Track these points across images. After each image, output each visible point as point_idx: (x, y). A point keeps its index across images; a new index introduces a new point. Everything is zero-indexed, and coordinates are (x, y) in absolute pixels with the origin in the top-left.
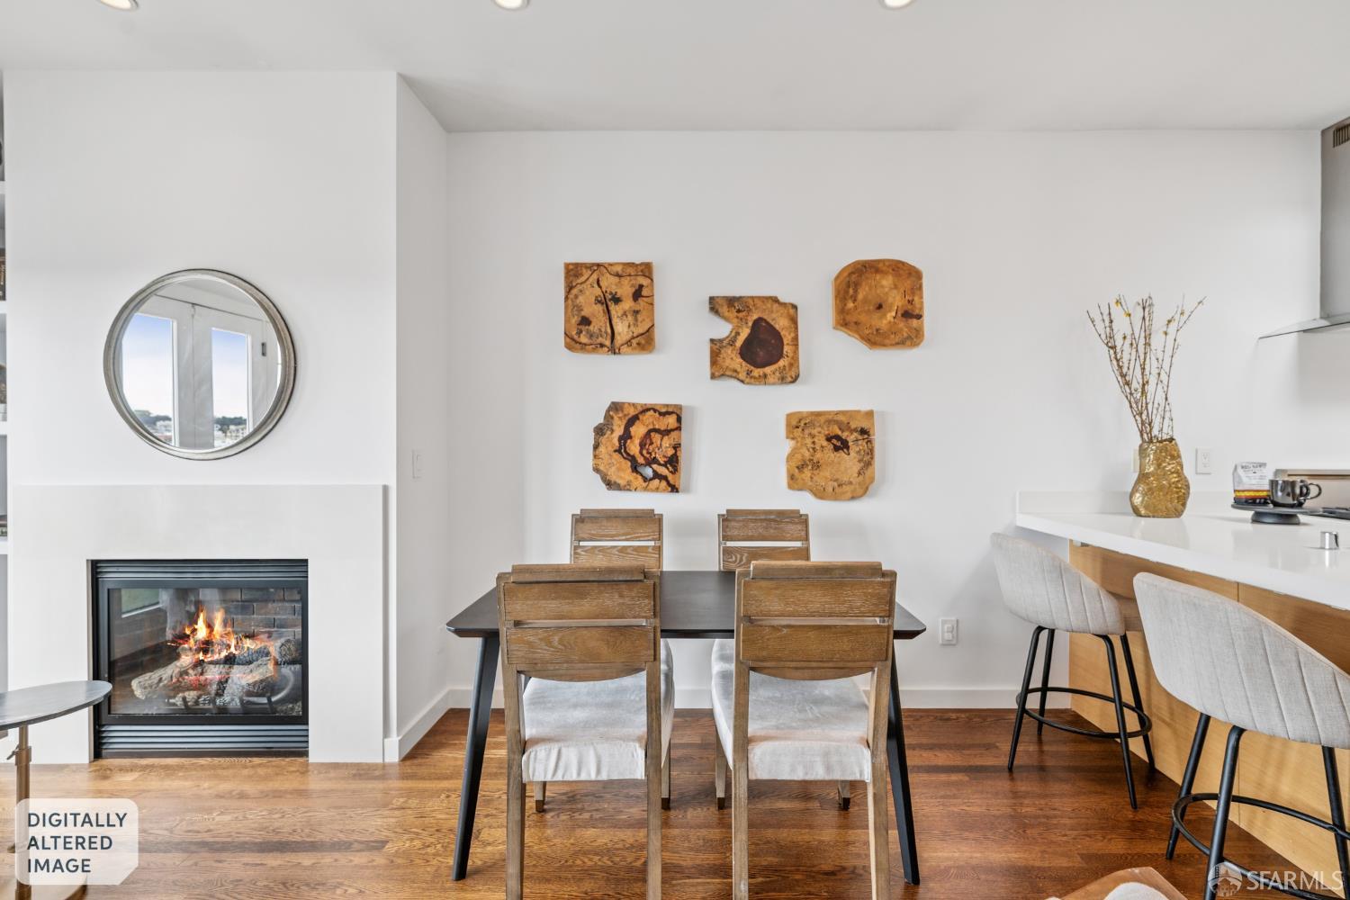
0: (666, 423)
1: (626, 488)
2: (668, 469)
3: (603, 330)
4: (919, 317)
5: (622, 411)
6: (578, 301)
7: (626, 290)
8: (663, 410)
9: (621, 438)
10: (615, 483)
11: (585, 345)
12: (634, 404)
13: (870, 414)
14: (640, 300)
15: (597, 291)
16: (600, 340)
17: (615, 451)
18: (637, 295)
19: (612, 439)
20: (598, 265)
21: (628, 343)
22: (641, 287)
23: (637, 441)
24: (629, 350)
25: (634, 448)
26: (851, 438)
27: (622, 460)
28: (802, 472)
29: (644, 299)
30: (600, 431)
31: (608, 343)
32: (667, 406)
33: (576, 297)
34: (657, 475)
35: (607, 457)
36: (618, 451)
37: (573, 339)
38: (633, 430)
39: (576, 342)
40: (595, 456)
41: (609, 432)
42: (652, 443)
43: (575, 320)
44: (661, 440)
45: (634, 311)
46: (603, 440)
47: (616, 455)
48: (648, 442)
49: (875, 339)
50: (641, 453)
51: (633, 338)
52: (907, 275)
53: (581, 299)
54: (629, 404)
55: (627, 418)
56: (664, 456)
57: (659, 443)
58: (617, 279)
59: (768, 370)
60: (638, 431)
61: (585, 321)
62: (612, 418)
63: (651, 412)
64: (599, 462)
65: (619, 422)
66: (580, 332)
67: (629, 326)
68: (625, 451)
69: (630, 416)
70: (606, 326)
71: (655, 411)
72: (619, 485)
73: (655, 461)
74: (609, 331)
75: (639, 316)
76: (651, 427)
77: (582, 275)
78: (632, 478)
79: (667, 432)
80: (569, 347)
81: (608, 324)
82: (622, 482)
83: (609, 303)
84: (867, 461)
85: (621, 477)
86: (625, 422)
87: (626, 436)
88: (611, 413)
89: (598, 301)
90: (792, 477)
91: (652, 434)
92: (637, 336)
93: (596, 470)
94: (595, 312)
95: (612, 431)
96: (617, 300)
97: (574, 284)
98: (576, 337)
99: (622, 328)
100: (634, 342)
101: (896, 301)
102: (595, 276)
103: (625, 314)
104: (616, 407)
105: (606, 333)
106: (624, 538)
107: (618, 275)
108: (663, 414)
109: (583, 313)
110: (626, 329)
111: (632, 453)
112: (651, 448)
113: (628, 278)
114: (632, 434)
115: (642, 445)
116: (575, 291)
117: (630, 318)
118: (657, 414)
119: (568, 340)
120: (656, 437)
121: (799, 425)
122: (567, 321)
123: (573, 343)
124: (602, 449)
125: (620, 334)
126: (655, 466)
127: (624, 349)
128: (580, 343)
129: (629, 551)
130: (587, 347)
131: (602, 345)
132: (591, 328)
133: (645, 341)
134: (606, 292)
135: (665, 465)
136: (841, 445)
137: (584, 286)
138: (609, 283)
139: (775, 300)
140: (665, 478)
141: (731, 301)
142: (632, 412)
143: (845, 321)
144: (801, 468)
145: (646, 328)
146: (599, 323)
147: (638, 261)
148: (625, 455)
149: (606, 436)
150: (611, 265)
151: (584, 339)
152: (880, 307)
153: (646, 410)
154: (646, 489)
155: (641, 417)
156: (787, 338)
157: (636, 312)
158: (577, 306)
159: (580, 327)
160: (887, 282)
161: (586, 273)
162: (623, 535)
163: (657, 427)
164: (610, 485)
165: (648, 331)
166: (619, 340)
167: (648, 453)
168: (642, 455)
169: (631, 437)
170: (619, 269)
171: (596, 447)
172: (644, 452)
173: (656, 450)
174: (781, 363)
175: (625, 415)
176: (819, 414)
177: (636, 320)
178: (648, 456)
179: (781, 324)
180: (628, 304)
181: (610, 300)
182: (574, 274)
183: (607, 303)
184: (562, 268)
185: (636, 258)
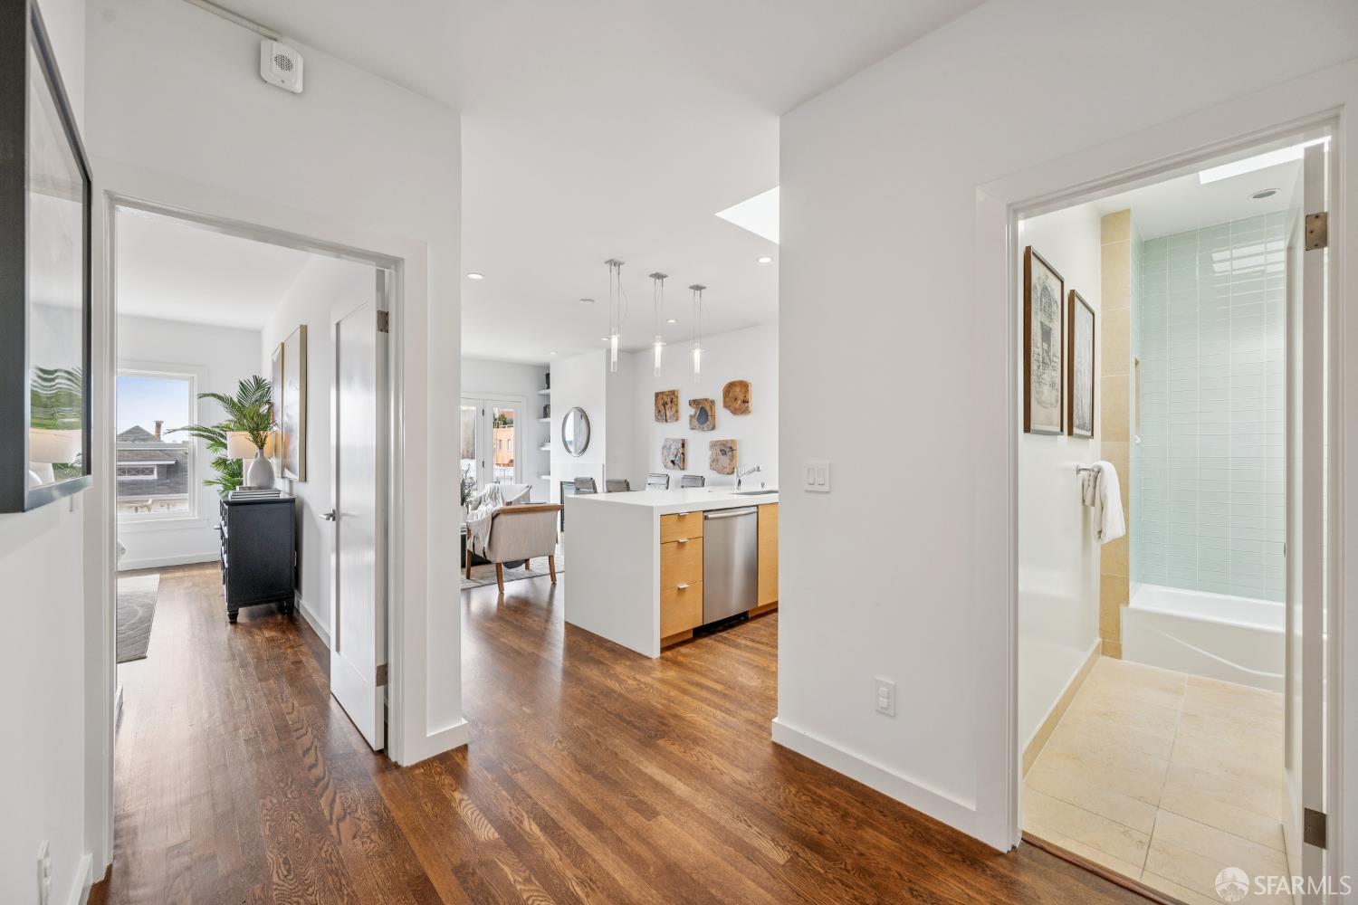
1: (670, 468)
2: (680, 462)
3: (664, 414)
4: (748, 402)
6: (658, 405)
7: (669, 401)
9: (668, 451)
12: (671, 440)
13: (733, 441)
14: (673, 403)
15: (662, 401)
16: (663, 417)
17: (667, 455)
18: (671, 402)
20: (663, 392)
21: (671, 418)
22: (673, 398)
24: (672, 421)
26: (727, 450)
28: (714, 464)
29: (675, 402)
30: (663, 450)
31: (665, 418)
32: (681, 439)
33: (658, 403)
45: (671, 407)
46: (664, 452)
49: (735, 412)
52: (744, 386)
58: (667, 397)
59: (705, 426)
67: (670, 412)
72: (668, 467)
75: (672, 409)
78: (671, 465)
81: (665, 412)
84: (733, 458)
88: (666, 443)
89: (662, 404)
90: (711, 465)
94: (662, 408)
95: (666, 450)
96: (667, 404)
97: (657, 399)
98: (658, 417)
99: (668, 413)
100: (673, 417)
101: (741, 397)
102: (662, 396)
103: (669, 408)
107: (667, 395)
108: (680, 443)
109: (659, 409)
113: (670, 396)
116: (657, 401)
117: (670, 410)
119: (656, 418)
121: (713, 445)
122: (656, 412)
123: (657, 420)
124: (664, 455)
127: (670, 420)
128: (659, 419)
130: (661, 420)
131: (663, 419)
132: (661, 413)
133: (675, 417)
134: (664, 401)
135: (679, 460)
136: (723, 452)
137: (659, 399)
138: (665, 398)
139: (706, 400)
140: (679, 465)
141: (694, 401)
142: (671, 442)
143: (726, 406)
144: (713, 461)
145: (675, 412)
146: (663, 412)
150: (665, 392)
151: (660, 417)
152: (736, 399)
153: (674, 441)
156: (709, 414)
158: (658, 407)
159: (658, 414)
160: (738, 389)
161: (660, 395)
165: (676, 414)
166: (668, 416)
170: (668, 393)
174: (708, 422)
176: (717, 441)
179: (708, 408)
180: (670, 405)
182: (657, 395)
183: (665, 404)
184: (654, 394)
185: (672, 389)
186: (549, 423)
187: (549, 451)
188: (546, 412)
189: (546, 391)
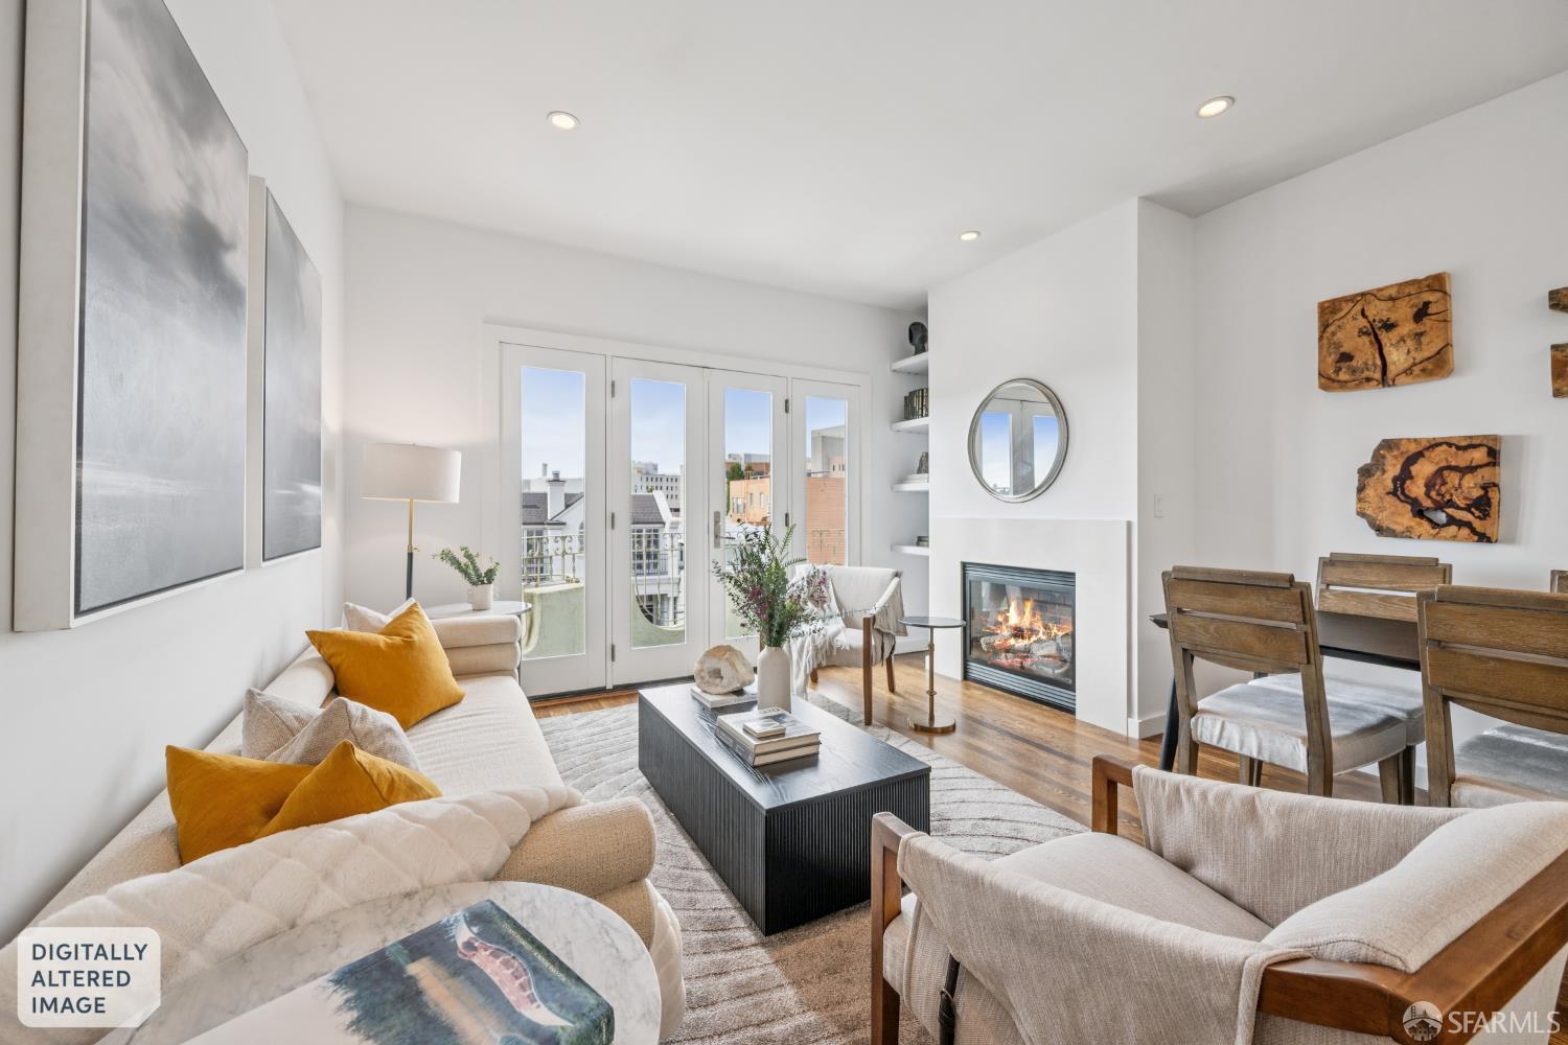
0: (1470, 459)
1: (1407, 534)
2: (1473, 514)
3: (1370, 363)
5: (1399, 449)
6: (1335, 338)
7: (1403, 313)
8: (1464, 443)
9: (1395, 480)
10: (1388, 528)
11: (1346, 382)
12: (1415, 440)
14: (1426, 320)
15: (1362, 322)
16: (1366, 374)
17: (1388, 493)
18: (1421, 314)
19: (1384, 480)
20: (1363, 295)
21: (1408, 371)
22: (1427, 304)
23: (1421, 482)
24: (1409, 379)
25: (1417, 489)
27: (1398, 502)
29: (1434, 317)
30: (1365, 472)
31: (1378, 375)
32: (1471, 437)
33: (1333, 334)
34: (1452, 521)
35: (1377, 499)
36: (1394, 493)
37: (1329, 379)
38: (1414, 469)
39: (1334, 381)
40: (1360, 500)
41: (1379, 473)
42: (1444, 483)
43: (1331, 359)
44: (1461, 479)
45: (1416, 334)
46: (1371, 481)
47: (1391, 499)
48: (1439, 481)
50: (1427, 495)
51: (1415, 364)
53: (1340, 335)
54: (1409, 440)
55: (1405, 456)
56: (1465, 498)
57: (1457, 482)
58: (1390, 304)
60: (1423, 470)
61: (1346, 357)
62: (1384, 457)
63: (1444, 447)
64: (1366, 505)
65: (1394, 461)
66: (1338, 370)
67: (1409, 352)
68: (1403, 493)
69: (1410, 454)
70: (1374, 358)
71: (1450, 445)
72: (1394, 531)
73: (1450, 504)
74: (1379, 362)
75: (1423, 339)
76: (1444, 464)
77: (1340, 310)
78: (1413, 524)
79: (1471, 469)
80: (1323, 387)
81: (1377, 355)
82: (1399, 529)
83: (1378, 332)
85: (1397, 523)
86: (1401, 460)
87: (1405, 475)
88: (1382, 452)
89: (1362, 333)
91: (1446, 473)
92: (1421, 362)
93: (1361, 514)
94: (1359, 345)
95: (1384, 472)
96: (1392, 326)
97: (1331, 321)
98: (1333, 376)
99: (1397, 357)
100: (1416, 370)
102: (1358, 307)
103: (1402, 340)
104: (1388, 445)
105: (1375, 365)
106: (1387, 586)
107: (1392, 299)
108: (1465, 448)
109: (1342, 350)
110: (1403, 357)
111: (1412, 496)
112: (1443, 489)
113: (1407, 299)
114: (1414, 473)
115: (1429, 486)
116: (1331, 329)
117: (1410, 343)
118: (1453, 449)
119: (1323, 380)
120: (1453, 478)
122: (1322, 361)
123: (1330, 383)
124: (1370, 492)
125: (1394, 363)
126: (1450, 511)
127: (1402, 378)
128: (1339, 381)
129: (1395, 601)
130: (1349, 384)
131: (1368, 380)
132: (1354, 363)
133: (1437, 365)
134: (1374, 321)
135: (1468, 509)
137: (1345, 320)
138: (1378, 311)
140: (1468, 525)
142: (1413, 448)
145: (1435, 349)
146: (1364, 355)
147: (1421, 276)
148: (1402, 498)
149: (1375, 477)
150: (1381, 290)
151: (1343, 376)
153: (1435, 445)
154: (1434, 537)
155: (1426, 453)
157: (1419, 335)
158: (1334, 343)
159: (1338, 365)
161: (1346, 307)
162: (1386, 583)
163: (1453, 464)
164: (1380, 530)
165: (1438, 353)
166: (1392, 370)
167: (1438, 494)
168: (1429, 497)
169: (1411, 478)
170: (1393, 292)
171: (1361, 489)
172: (1433, 494)
173: (1453, 491)
175: (1402, 453)
177: (1420, 343)
178: (1439, 498)
180: (1407, 327)
181: (1380, 328)
182: (1329, 311)
183: (1376, 332)
184: (1316, 306)
185: (1421, 272)
186: (924, 433)
187: (926, 494)
188: (914, 404)
189: (915, 361)
